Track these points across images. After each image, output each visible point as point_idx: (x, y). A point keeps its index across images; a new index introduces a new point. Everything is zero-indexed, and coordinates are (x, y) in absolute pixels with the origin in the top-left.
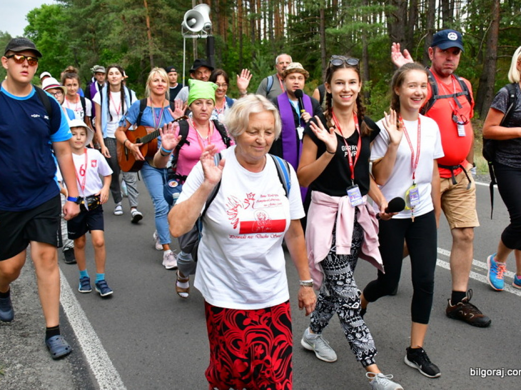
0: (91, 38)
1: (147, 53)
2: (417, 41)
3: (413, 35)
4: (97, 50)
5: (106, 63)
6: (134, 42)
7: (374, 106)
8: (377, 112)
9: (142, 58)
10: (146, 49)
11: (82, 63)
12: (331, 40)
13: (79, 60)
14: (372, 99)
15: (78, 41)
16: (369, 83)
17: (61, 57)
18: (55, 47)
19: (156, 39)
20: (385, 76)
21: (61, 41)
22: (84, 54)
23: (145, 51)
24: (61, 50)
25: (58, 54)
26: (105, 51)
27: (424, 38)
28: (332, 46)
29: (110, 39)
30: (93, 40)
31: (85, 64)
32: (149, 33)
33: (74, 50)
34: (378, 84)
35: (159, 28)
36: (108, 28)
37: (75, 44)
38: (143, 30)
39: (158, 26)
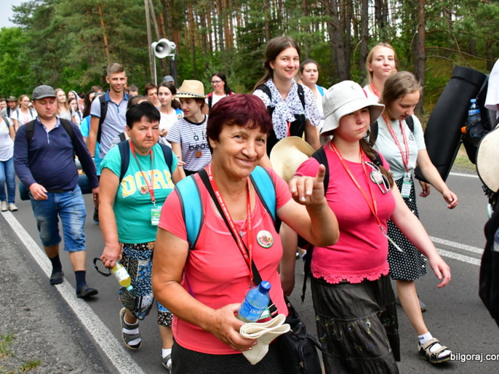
0: (51, 58)
2: (354, 46)
3: (350, 41)
4: (59, 68)
5: (68, 80)
6: (93, 59)
9: (102, 74)
10: (105, 65)
13: (41, 79)
15: (39, 61)
17: (23, 77)
18: (17, 68)
19: (114, 55)
20: (327, 80)
21: (23, 62)
22: (45, 73)
23: (104, 68)
24: (23, 70)
25: (20, 74)
26: (66, 69)
27: (360, 44)
29: (69, 58)
30: (53, 60)
32: (107, 50)
33: (36, 70)
35: (117, 45)
36: (67, 48)
37: (36, 64)
38: (101, 48)
39: (116, 43)
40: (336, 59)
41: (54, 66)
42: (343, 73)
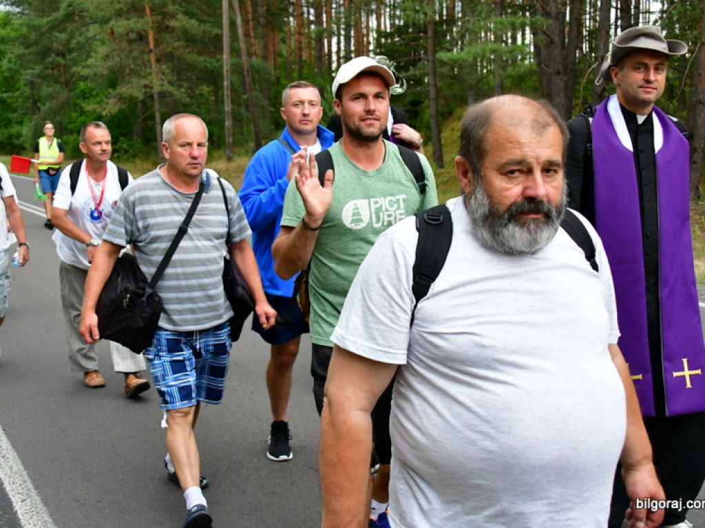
0: (59, 65)
1: (148, 90)
2: (582, 74)
4: (69, 83)
5: (83, 105)
6: (128, 71)
9: (141, 97)
10: (147, 82)
11: (43, 104)
12: (445, 70)
13: (39, 100)
15: (38, 69)
17: (9, 94)
19: (164, 67)
21: (10, 69)
22: (46, 90)
23: (146, 86)
24: (10, 83)
25: (3, 90)
26: (82, 85)
27: (593, 69)
28: (448, 81)
29: (88, 66)
30: (62, 68)
31: (48, 105)
32: (152, 57)
33: (32, 84)
35: (170, 50)
36: (86, 49)
37: (32, 74)
38: (142, 52)
39: (168, 46)
41: (62, 80)
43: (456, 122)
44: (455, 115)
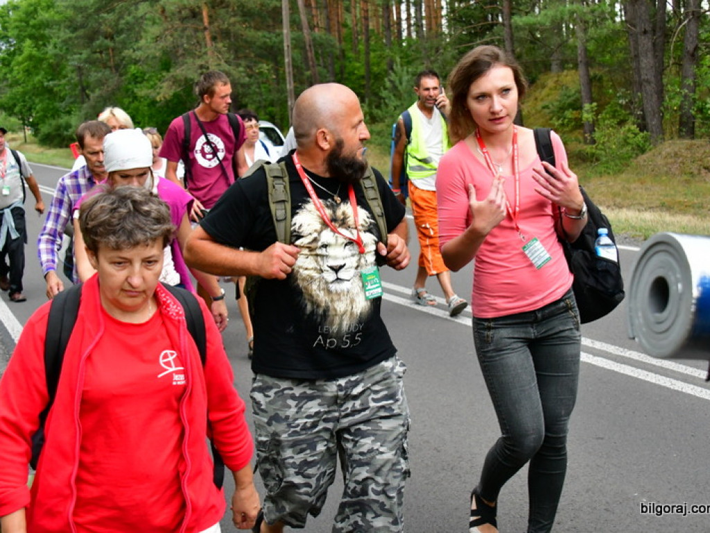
0: (107, 48)
1: (204, 70)
2: (672, 32)
3: (665, 22)
4: (119, 68)
5: (135, 90)
6: (181, 51)
7: (600, 146)
8: (606, 156)
10: (203, 63)
11: (93, 91)
12: (523, 35)
13: (88, 87)
14: (597, 135)
15: (85, 54)
16: (592, 108)
17: (56, 82)
18: (45, 65)
19: (220, 45)
20: (618, 95)
21: (56, 55)
22: (94, 76)
23: (201, 67)
24: (55, 70)
25: (49, 78)
26: (133, 69)
27: (685, 26)
28: (528, 45)
29: (139, 49)
30: (110, 51)
31: (97, 92)
32: (207, 35)
33: (79, 70)
34: (608, 108)
35: (226, 26)
36: (135, 30)
37: (80, 59)
38: (197, 30)
39: (224, 22)
40: (637, 56)
42: (648, 82)
43: (540, 90)
44: (538, 82)
